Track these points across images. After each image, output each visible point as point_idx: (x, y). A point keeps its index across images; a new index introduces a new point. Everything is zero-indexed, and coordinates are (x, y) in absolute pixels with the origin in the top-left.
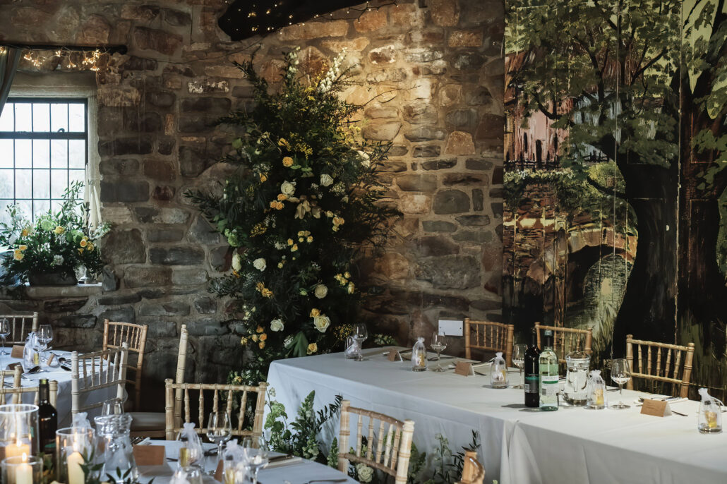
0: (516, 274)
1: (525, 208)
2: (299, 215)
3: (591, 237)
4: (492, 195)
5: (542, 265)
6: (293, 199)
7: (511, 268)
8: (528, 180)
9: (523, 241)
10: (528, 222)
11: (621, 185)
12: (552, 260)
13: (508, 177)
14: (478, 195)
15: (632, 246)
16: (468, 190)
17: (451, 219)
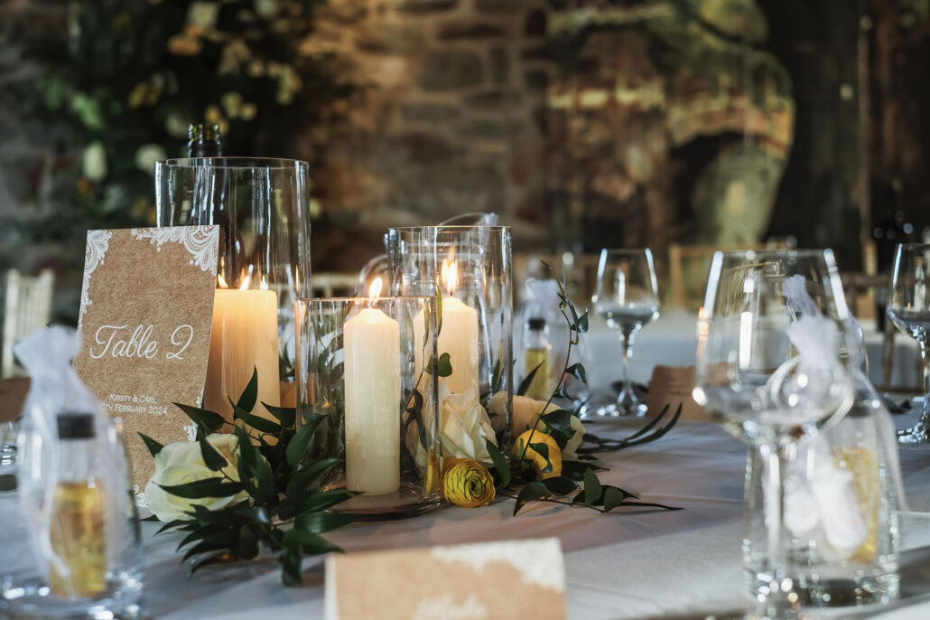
0: (575, 186)
1: (588, 74)
2: (228, 65)
3: (708, 117)
4: (528, 55)
5: (621, 170)
6: (216, 37)
7: (566, 176)
8: (592, 28)
9: (585, 131)
10: (594, 98)
11: (760, 29)
12: (639, 160)
13: (557, 22)
14: (500, 58)
15: (781, 128)
16: (481, 48)
17: (449, 99)
